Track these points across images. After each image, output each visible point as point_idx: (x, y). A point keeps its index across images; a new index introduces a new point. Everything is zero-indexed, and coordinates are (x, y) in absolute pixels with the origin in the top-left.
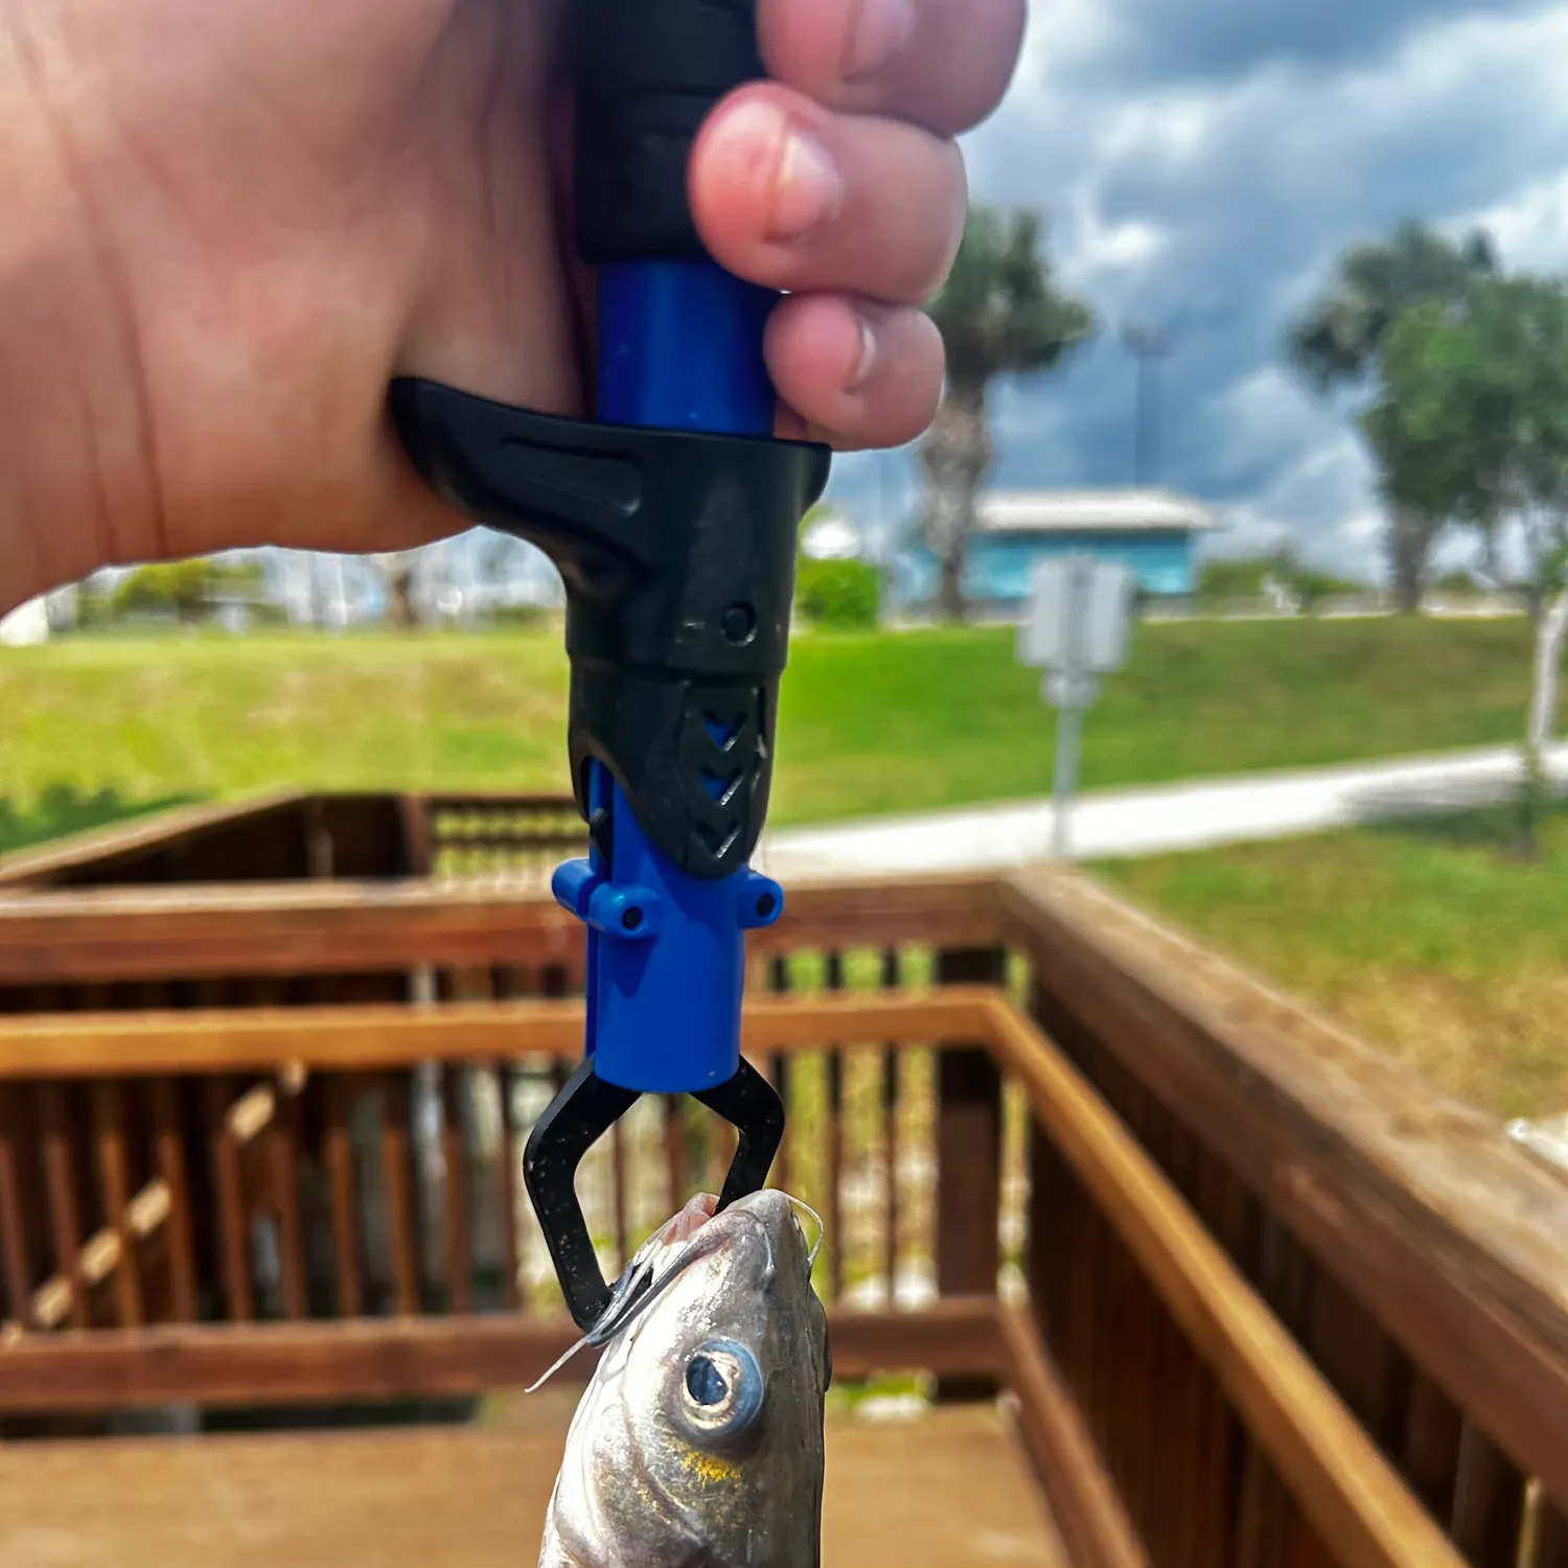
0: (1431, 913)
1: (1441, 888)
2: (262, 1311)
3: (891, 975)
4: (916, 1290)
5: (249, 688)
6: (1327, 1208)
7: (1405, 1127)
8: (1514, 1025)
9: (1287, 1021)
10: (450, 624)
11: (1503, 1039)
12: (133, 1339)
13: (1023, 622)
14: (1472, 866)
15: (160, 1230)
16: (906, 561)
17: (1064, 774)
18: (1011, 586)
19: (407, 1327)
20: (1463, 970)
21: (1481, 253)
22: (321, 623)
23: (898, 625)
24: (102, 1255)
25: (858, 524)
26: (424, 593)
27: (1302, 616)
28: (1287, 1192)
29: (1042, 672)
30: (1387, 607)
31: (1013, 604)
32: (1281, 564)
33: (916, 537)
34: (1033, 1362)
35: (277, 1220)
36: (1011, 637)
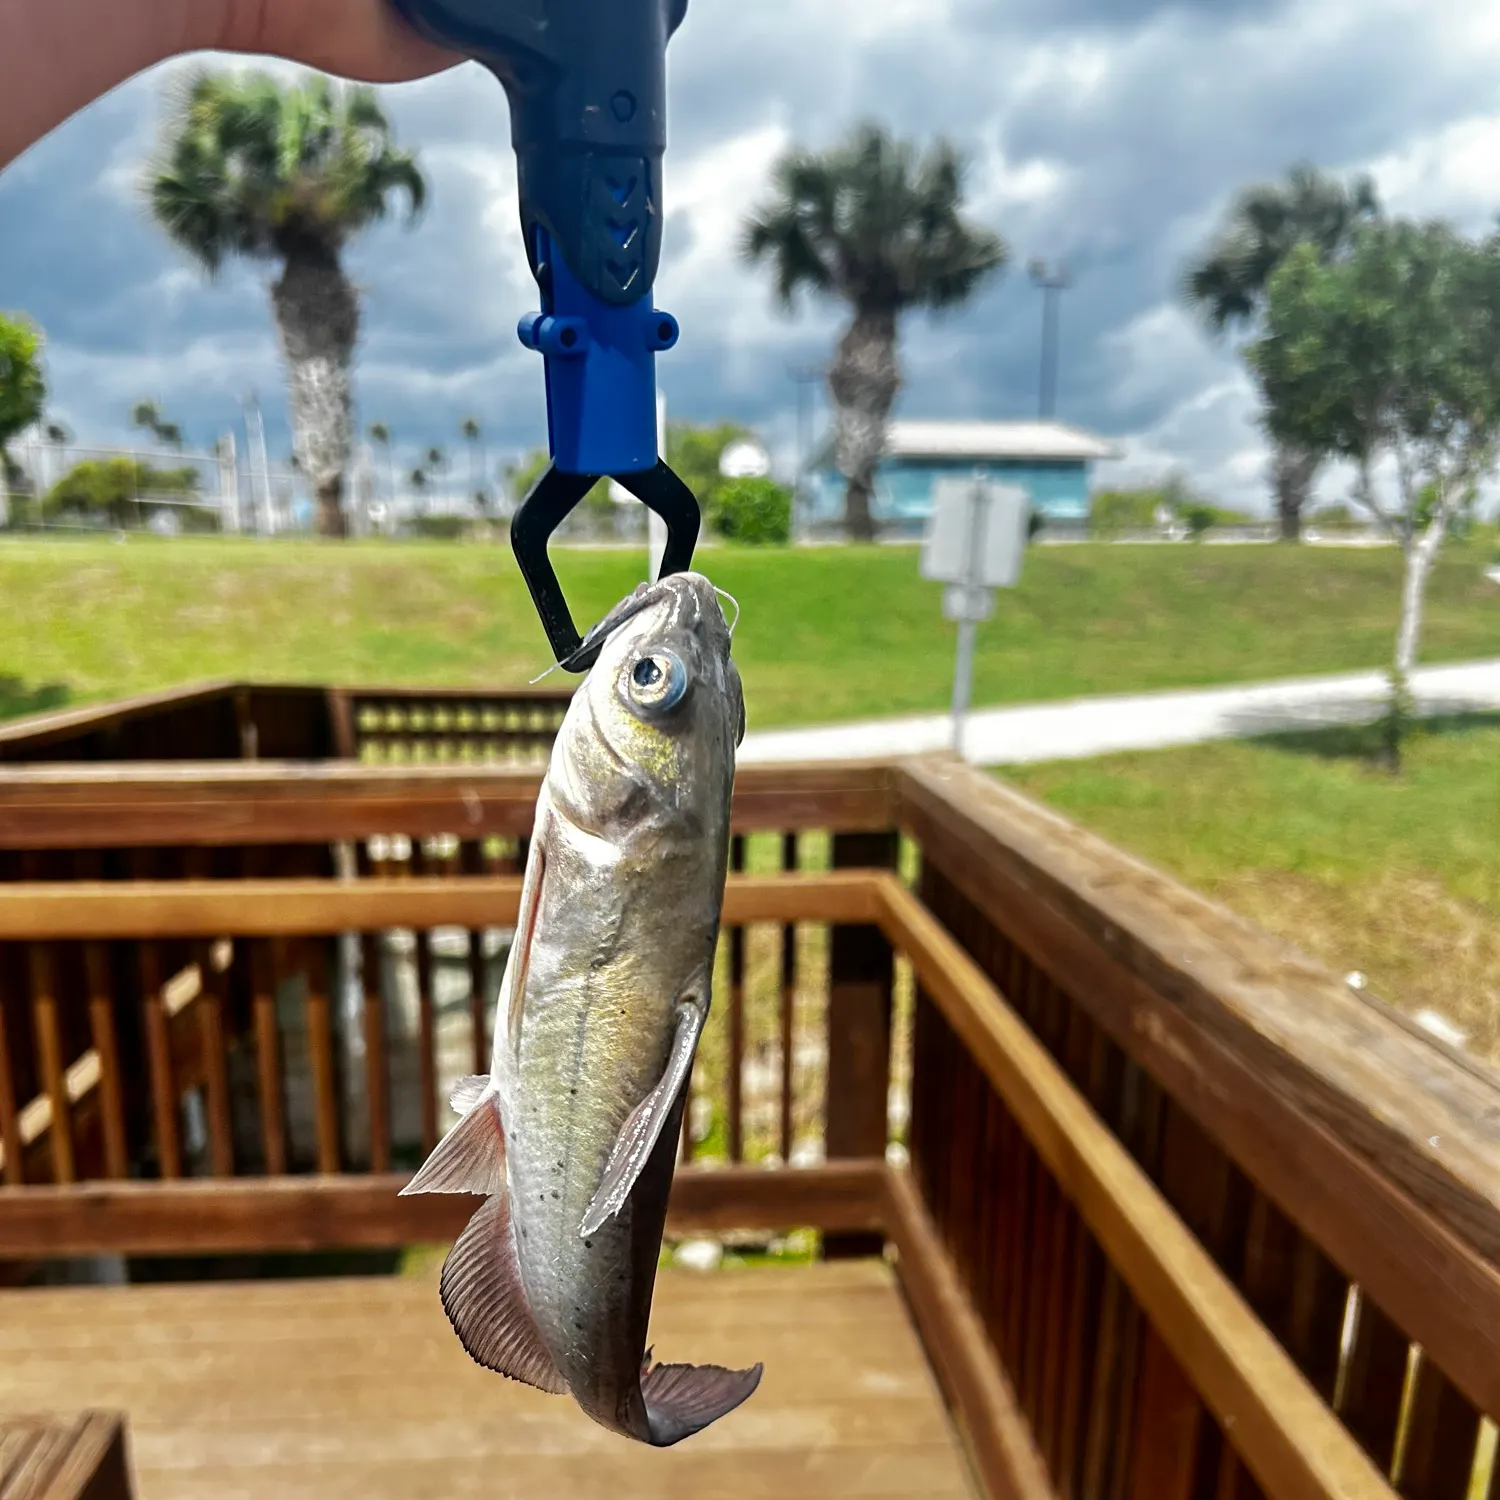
0: (1301, 820)
1: (1310, 800)
2: (188, 1168)
3: (790, 859)
4: (808, 1154)
5: (181, 588)
6: (1178, 1049)
7: (1250, 975)
8: (1373, 926)
9: (1149, 887)
10: (376, 531)
11: (1362, 937)
12: (65, 1191)
13: (925, 542)
14: (1342, 777)
15: (93, 1093)
16: (816, 481)
17: (961, 689)
18: (914, 509)
19: (326, 1183)
20: (1329, 874)
21: (1366, 199)
22: (250, 531)
23: (805, 543)
24: (37, 1117)
25: (767, 447)
26: (351, 501)
27: (1187, 542)
28: (1144, 1037)
29: (940, 588)
30: (1271, 535)
31: (918, 525)
32: (1171, 494)
33: (825, 460)
34: (916, 1219)
35: (204, 1092)
36: (916, 557)
